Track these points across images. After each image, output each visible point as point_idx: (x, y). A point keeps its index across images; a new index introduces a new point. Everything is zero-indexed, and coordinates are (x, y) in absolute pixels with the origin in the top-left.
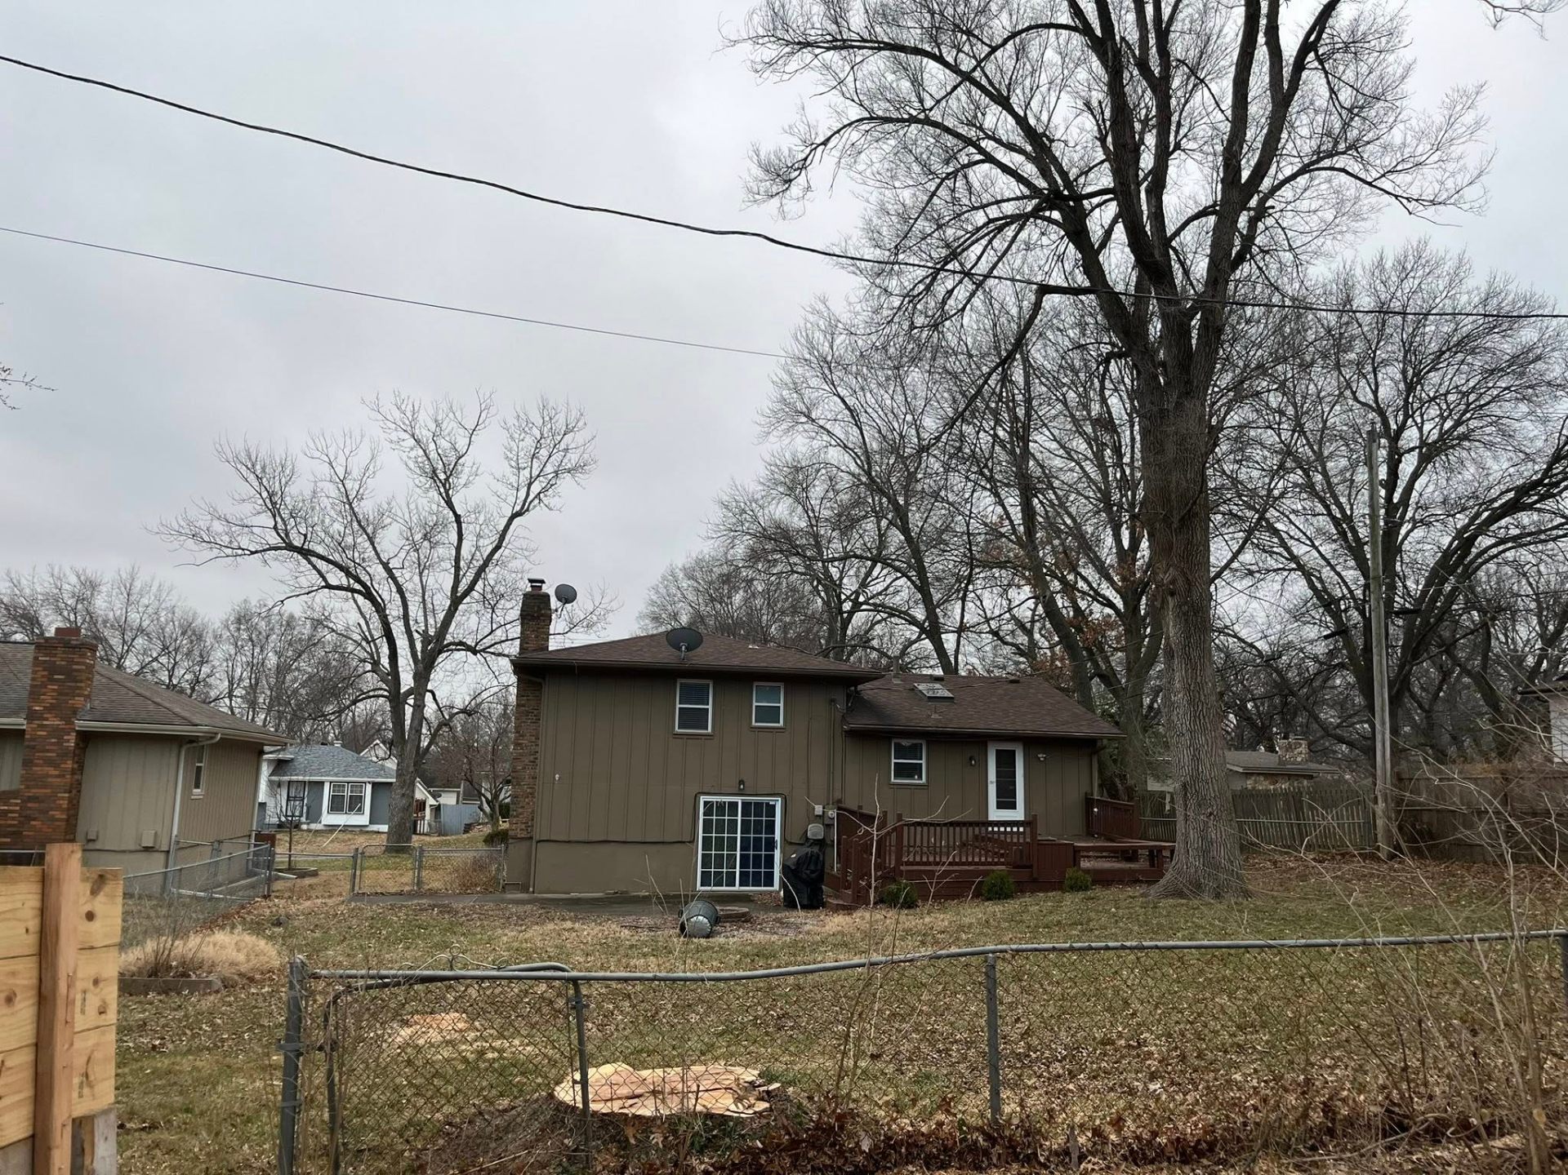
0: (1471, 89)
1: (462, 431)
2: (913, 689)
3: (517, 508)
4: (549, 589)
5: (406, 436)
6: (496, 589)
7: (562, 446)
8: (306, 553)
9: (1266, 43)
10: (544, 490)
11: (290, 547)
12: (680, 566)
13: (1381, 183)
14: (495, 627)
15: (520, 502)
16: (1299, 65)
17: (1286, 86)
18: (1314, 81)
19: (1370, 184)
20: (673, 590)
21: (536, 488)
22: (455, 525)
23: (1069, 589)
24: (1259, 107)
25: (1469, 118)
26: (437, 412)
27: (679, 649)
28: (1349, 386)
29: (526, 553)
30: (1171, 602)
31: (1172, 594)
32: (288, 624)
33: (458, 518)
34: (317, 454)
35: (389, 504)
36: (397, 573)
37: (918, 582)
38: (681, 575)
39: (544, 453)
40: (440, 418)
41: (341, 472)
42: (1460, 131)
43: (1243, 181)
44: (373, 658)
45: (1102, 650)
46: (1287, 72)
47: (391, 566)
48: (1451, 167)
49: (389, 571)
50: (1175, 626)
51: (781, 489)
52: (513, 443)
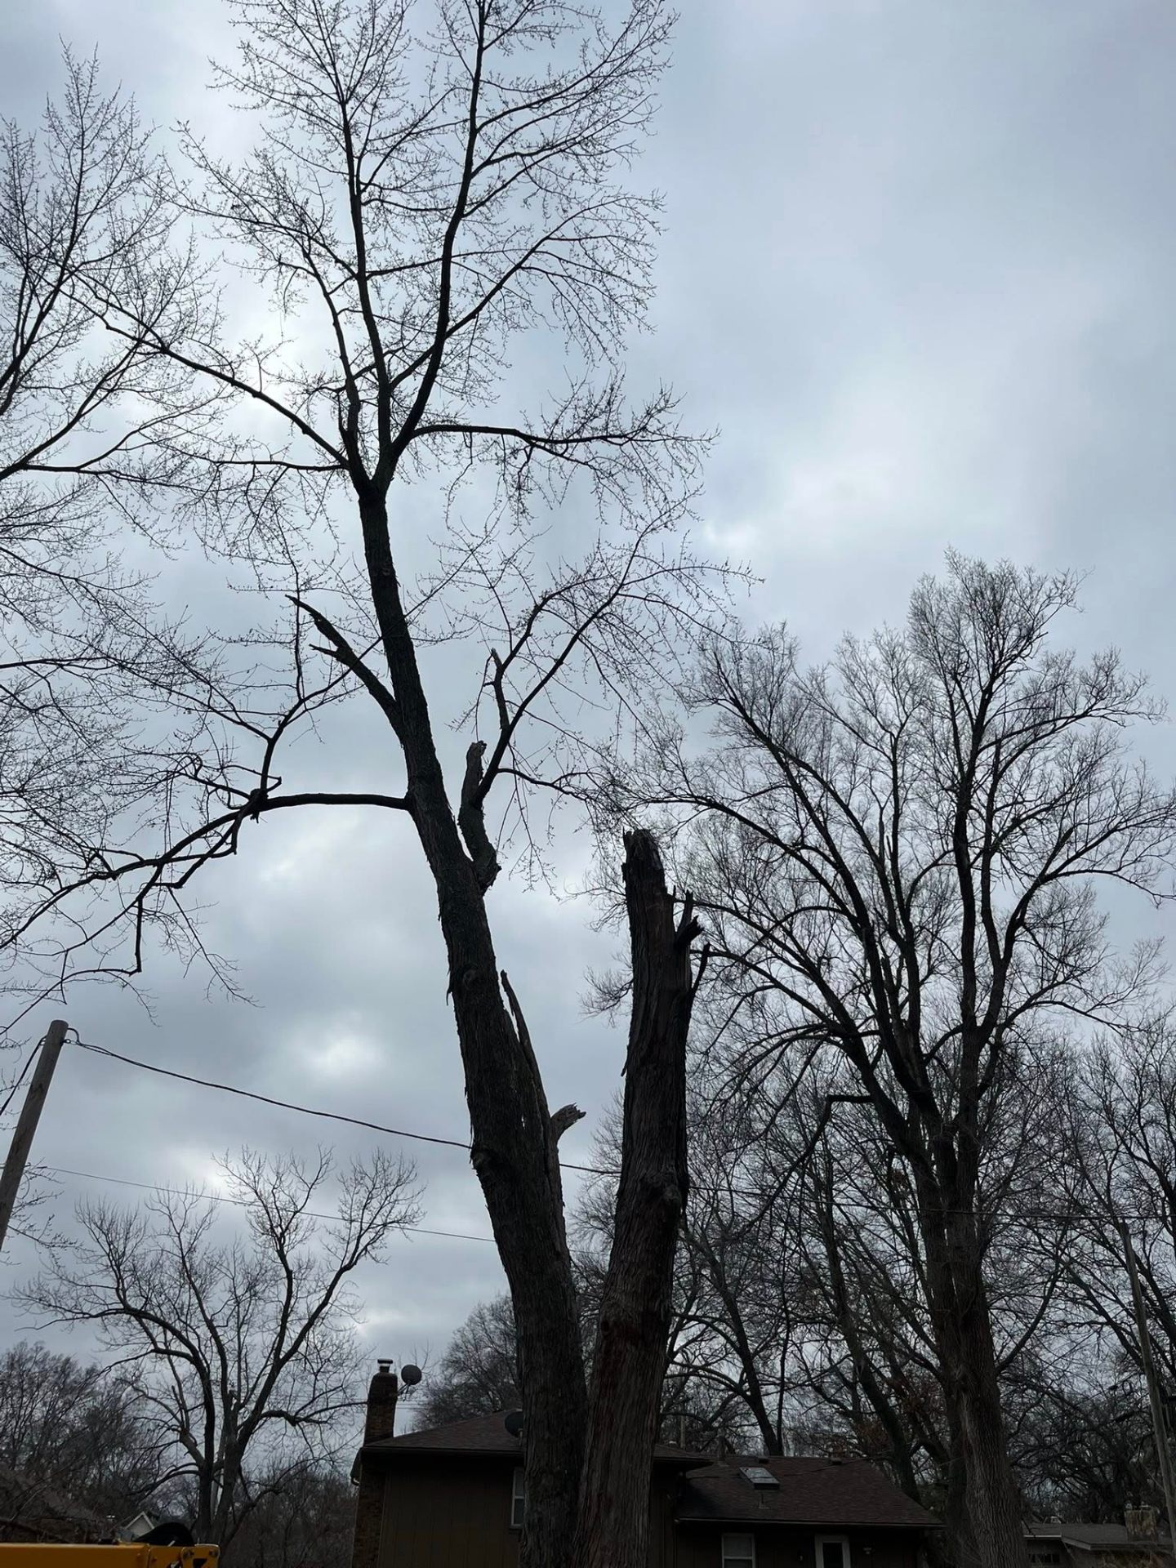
0: (1154, 943)
1: (301, 1185)
2: (740, 1475)
3: (347, 1262)
4: (395, 1370)
5: (248, 1190)
6: (322, 1354)
7: (394, 1197)
8: (139, 1315)
9: (983, 921)
10: (373, 1240)
11: (127, 1310)
12: (488, 1306)
13: (1093, 1013)
14: (317, 1394)
15: (349, 1255)
16: (1011, 939)
17: (1002, 953)
18: (1023, 949)
19: (1085, 1014)
20: (481, 1333)
21: (365, 1240)
22: (286, 1281)
23: (886, 1348)
24: (984, 968)
25: (1156, 963)
26: (279, 1167)
27: (516, 1434)
28: (1123, 1142)
29: (352, 1311)
30: (965, 1399)
31: (965, 1390)
32: (63, 1371)
33: (289, 1273)
34: (158, 1206)
35: (220, 1257)
36: (220, 1332)
37: (737, 1344)
38: (488, 1318)
39: (375, 1204)
40: (281, 1171)
41: (178, 1223)
42: (1150, 974)
43: (979, 1024)
44: (182, 1426)
45: (926, 1418)
46: (1002, 944)
47: (215, 1324)
48: (1150, 999)
49: (212, 1329)
50: (970, 1421)
51: (595, 1224)
52: (348, 1197)
